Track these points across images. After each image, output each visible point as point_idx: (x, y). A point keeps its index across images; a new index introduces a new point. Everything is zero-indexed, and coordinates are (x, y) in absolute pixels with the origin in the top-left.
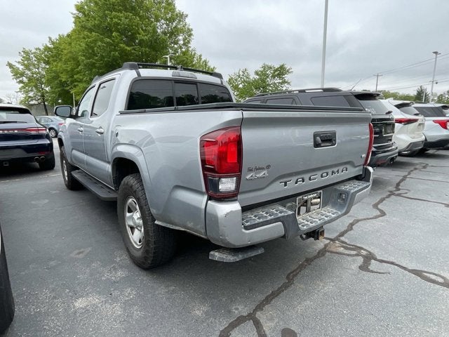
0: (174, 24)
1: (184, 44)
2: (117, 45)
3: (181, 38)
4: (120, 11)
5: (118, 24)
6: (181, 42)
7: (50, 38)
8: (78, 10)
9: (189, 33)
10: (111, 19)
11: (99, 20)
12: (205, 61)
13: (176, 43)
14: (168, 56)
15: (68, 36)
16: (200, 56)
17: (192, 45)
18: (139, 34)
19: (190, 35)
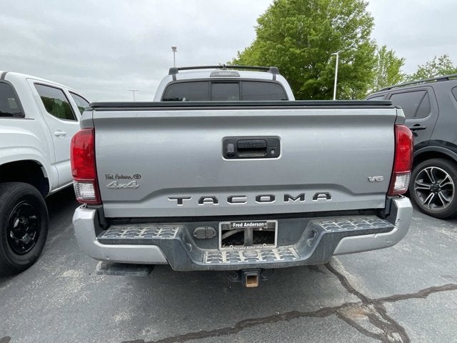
0: (352, 16)
1: (362, 37)
2: (288, 50)
3: (358, 30)
4: (294, 15)
5: (292, 29)
6: (359, 35)
7: (239, 52)
8: (259, 23)
9: (368, 23)
10: (285, 25)
11: (274, 28)
12: (390, 53)
13: (353, 37)
14: (337, 54)
15: (252, 47)
16: (384, 47)
17: (372, 37)
18: (310, 35)
19: (370, 26)
